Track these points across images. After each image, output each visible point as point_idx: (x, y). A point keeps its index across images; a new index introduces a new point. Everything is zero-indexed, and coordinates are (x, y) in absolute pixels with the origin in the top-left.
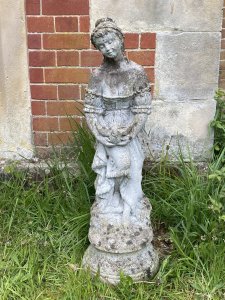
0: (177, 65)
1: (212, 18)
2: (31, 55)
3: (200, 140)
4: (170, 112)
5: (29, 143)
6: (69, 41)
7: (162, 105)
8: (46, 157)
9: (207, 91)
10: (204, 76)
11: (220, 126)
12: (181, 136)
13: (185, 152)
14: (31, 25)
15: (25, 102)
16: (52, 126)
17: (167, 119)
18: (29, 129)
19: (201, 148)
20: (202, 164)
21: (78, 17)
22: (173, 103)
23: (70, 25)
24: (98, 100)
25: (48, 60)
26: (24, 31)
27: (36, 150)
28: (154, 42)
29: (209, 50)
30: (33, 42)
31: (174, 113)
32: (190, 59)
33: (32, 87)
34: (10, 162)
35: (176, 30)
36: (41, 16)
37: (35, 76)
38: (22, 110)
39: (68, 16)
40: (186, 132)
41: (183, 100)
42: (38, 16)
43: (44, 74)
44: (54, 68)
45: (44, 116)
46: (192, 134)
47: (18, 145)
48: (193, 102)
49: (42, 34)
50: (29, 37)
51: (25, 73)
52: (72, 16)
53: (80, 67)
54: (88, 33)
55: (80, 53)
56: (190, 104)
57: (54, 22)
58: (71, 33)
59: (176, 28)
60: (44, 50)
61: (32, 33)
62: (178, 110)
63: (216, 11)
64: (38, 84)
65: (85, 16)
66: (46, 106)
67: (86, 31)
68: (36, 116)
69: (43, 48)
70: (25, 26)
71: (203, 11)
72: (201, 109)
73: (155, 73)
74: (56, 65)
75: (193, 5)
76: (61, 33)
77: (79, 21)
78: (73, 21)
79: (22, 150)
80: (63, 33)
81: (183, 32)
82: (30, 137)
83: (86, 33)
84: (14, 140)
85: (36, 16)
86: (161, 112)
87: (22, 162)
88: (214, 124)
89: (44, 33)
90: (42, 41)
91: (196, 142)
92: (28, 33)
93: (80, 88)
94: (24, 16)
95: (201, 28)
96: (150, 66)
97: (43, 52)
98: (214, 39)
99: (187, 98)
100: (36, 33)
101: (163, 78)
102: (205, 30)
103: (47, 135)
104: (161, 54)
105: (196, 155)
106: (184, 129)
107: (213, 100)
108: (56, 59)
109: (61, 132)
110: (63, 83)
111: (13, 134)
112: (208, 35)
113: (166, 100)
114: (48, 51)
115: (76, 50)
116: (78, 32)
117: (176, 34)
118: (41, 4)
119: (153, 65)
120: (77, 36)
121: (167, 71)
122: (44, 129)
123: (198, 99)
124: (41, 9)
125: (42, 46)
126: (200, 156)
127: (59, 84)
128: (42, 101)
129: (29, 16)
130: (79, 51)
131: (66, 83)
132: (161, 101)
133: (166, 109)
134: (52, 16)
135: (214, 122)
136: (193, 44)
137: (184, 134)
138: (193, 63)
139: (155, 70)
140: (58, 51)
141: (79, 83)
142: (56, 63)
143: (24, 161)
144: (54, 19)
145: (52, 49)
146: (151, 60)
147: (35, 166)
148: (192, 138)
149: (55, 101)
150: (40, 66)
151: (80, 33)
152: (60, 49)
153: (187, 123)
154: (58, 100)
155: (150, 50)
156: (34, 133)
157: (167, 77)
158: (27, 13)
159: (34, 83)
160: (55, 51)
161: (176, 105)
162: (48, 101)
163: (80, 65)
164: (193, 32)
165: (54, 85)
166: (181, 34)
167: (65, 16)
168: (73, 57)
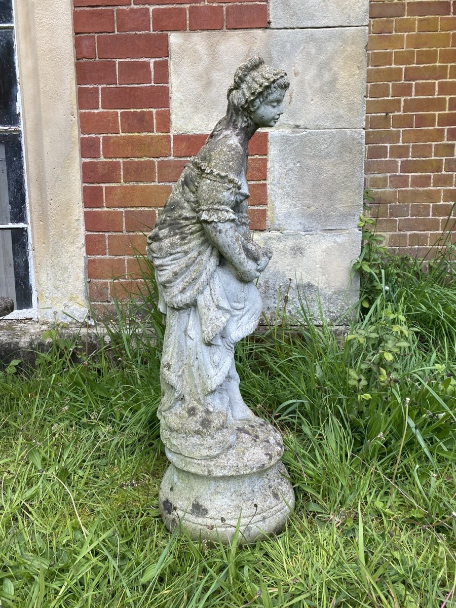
0: (300, 179)
1: (350, 110)
2: (85, 166)
3: (338, 292)
4: (292, 249)
5: (81, 298)
6: (140, 146)
7: (279, 239)
8: (106, 318)
9: (346, 216)
10: (341, 195)
11: (367, 269)
12: (310, 286)
13: (315, 309)
14: (86, 123)
15: (77, 236)
16: (116, 271)
17: (289, 259)
18: (82, 276)
19: (340, 303)
20: (342, 328)
21: (154, 111)
22: (296, 235)
23: (143, 123)
25: (110, 173)
26: (76, 132)
27: (92, 308)
28: (266, 145)
29: (347, 156)
30: (88, 148)
31: (298, 251)
32: (320, 170)
33: (86, 214)
34: (55, 326)
35: (297, 127)
36: (101, 110)
37: (91, 198)
38: (72, 248)
39: (139, 110)
40: (317, 279)
41: (311, 231)
42: (96, 111)
43: (104, 194)
44: (119, 185)
45: (104, 256)
46: (326, 283)
47: (66, 301)
48: (325, 234)
49: (101, 136)
50: (82, 141)
51: (77, 193)
52: (145, 110)
53: (157, 184)
54: (169, 134)
55: (156, 164)
56: (322, 237)
57: (119, 118)
58: (143, 134)
59: (298, 124)
60: (105, 160)
61: (86, 136)
62: (303, 246)
63: (356, 99)
64: (95, 210)
65: (163, 109)
66: (107, 241)
67: (165, 130)
68: (92, 257)
69: (102, 157)
70: (77, 126)
71: (337, 98)
72: (339, 244)
73: (269, 192)
74: (122, 181)
75: (321, 91)
76: (129, 134)
77: (154, 116)
78: (147, 117)
79: (72, 308)
80: (131, 134)
81: (308, 131)
82: (83, 288)
83: (165, 134)
84: (59, 293)
85: (92, 111)
86: (279, 250)
87: (70, 326)
88: (359, 267)
89: (105, 135)
90: (101, 147)
91: (332, 295)
92: (82, 136)
93: (157, 215)
94: (76, 111)
95: (334, 123)
96: (260, 180)
97: (103, 162)
98: (354, 140)
99: (317, 228)
100: (93, 136)
101: (280, 198)
102: (341, 127)
103: (109, 285)
104: (275, 163)
105: (334, 315)
106: (313, 276)
107: (357, 230)
108: (122, 173)
109: (130, 280)
110: (132, 207)
111: (58, 283)
112: (345, 133)
113: (285, 232)
114: (110, 160)
115: (151, 159)
116: (153, 132)
117: (297, 132)
118: (100, 93)
119: (265, 180)
120: (152, 138)
121: (285, 188)
122: (104, 275)
123: (333, 228)
124: (100, 100)
125: (101, 153)
126: (340, 317)
127: (126, 209)
128: (101, 233)
129: (83, 111)
130: (155, 160)
131: (136, 207)
132: (278, 233)
133: (286, 245)
134: (116, 110)
135: (358, 262)
136: (323, 147)
137: (313, 283)
138: (325, 175)
139: (268, 186)
140: (125, 160)
141: (156, 207)
142: (122, 177)
143: (73, 325)
144: (119, 115)
145: (116, 158)
146: (261, 172)
147: (90, 332)
148: (326, 288)
149: (121, 234)
150: (99, 183)
151: (157, 134)
152: (127, 158)
153: (318, 266)
154: (125, 232)
155: (260, 157)
156: (89, 282)
157: (286, 197)
158: (81, 106)
159: (90, 208)
160: (121, 160)
161: (301, 238)
162: (110, 234)
163: (157, 180)
164: (322, 130)
165: (119, 210)
166: (304, 133)
167: (135, 110)
168: (145, 169)
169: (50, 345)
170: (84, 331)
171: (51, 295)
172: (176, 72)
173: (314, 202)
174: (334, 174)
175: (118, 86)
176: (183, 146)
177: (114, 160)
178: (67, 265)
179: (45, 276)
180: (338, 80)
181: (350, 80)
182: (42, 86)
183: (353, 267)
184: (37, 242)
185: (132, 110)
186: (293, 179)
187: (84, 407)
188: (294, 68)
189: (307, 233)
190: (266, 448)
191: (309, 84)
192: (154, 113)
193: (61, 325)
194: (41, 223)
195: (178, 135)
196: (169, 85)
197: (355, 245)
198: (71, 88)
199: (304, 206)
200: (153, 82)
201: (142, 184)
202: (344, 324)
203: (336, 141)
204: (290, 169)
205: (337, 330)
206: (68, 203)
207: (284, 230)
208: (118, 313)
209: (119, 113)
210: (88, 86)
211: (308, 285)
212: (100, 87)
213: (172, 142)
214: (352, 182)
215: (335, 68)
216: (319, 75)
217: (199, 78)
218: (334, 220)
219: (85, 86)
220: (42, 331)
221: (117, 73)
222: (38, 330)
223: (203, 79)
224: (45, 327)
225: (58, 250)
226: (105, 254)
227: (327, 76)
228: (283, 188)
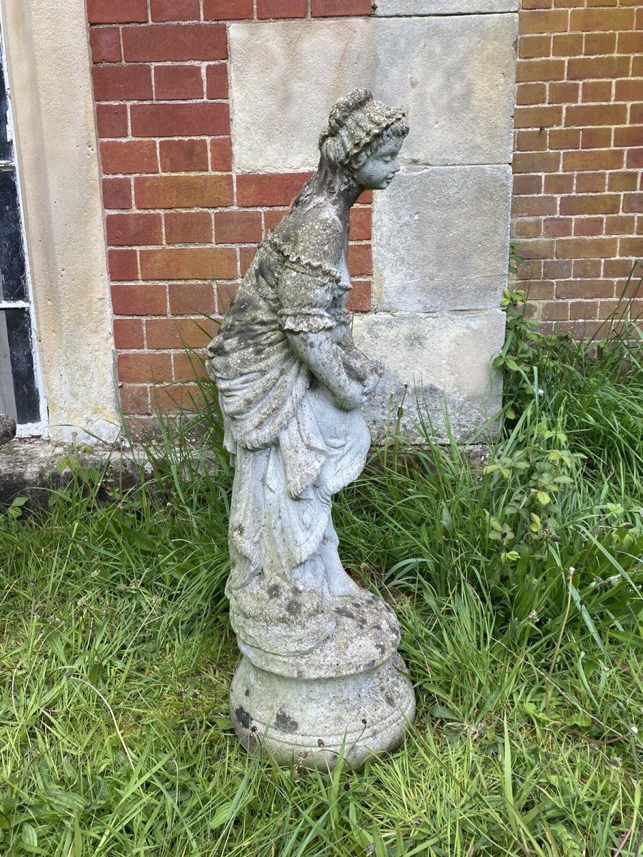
0: (419, 237)
1: (492, 137)
2: (110, 221)
3: (472, 399)
4: (408, 338)
5: (110, 409)
6: (189, 191)
7: (389, 324)
8: (146, 437)
9: (484, 291)
10: (477, 261)
11: (513, 366)
12: (433, 390)
13: (439, 423)
14: (109, 158)
15: (101, 321)
16: (157, 370)
17: (403, 353)
18: (110, 378)
19: (475, 414)
20: (478, 448)
21: (208, 139)
22: (413, 318)
23: (190, 157)
25: (146, 231)
26: (95, 170)
27: (126, 424)
29: (487, 205)
30: (113, 194)
31: (415, 340)
33: (113, 289)
34: (72, 449)
35: (415, 162)
36: (130, 138)
37: (120, 267)
38: (95, 339)
39: (186, 139)
40: (443, 379)
41: (434, 312)
42: (124, 140)
43: (139, 261)
44: (160, 247)
45: (140, 350)
46: (455, 385)
47: (88, 414)
48: (455, 316)
49: (132, 177)
50: (105, 184)
51: (100, 260)
52: (195, 138)
53: (214, 246)
54: (230, 173)
55: (213, 217)
56: (450, 321)
57: (158, 151)
58: (193, 174)
59: (416, 158)
60: (138, 212)
61: (111, 177)
62: (424, 334)
63: (499, 121)
64: (126, 284)
65: (221, 137)
66: (144, 328)
67: (225, 168)
68: (124, 352)
69: (134, 208)
70: (96, 162)
71: (473, 120)
72: (475, 331)
73: (374, 256)
74: (164, 242)
75: (450, 109)
76: (173, 174)
77: (209, 147)
78: (198, 149)
79: (97, 423)
80: (176, 174)
81: (431, 168)
82: (112, 396)
83: (225, 174)
84: (79, 402)
85: (118, 140)
86: (388, 339)
87: (96, 449)
88: (501, 363)
89: (138, 175)
90: (133, 193)
91: (464, 402)
92: (104, 177)
93: (215, 290)
94: (95, 140)
95: (468, 157)
96: (362, 240)
97: (136, 215)
98: (496, 181)
99: (443, 308)
100: (121, 176)
101: (390, 265)
102: (477, 162)
103: (149, 390)
104: (384, 215)
105: (466, 430)
106: (437, 375)
107: (499, 311)
108: (163, 230)
109: (178, 384)
110: (180, 280)
111: (76, 389)
112: (484, 171)
113: (397, 314)
114: (146, 212)
115: (206, 210)
116: (207, 171)
117: (415, 170)
118: (129, 114)
119: (369, 239)
120: (206, 179)
121: (397, 251)
122: (142, 377)
123: (466, 308)
124: (129, 124)
125: (133, 202)
126: (475, 432)
127: (170, 283)
128: (135, 318)
129: (105, 140)
130: (211, 211)
131: (185, 280)
132: (388, 316)
133: (399, 332)
134: (153, 139)
135: (501, 357)
136: (451, 192)
137: (437, 386)
138: (454, 232)
139: (374, 249)
140: (167, 211)
141: (213, 280)
142: (164, 237)
143: (100, 448)
144: (158, 145)
145: (154, 209)
146: (363, 227)
147: (124, 457)
148: (455, 392)
149: (164, 318)
150: (131, 246)
151: (213, 173)
152: (170, 209)
153: (444, 361)
154: (169, 315)
155: (362, 207)
156: (121, 387)
157: (398, 264)
158: (101, 134)
159: (119, 281)
160: (162, 212)
161: (420, 323)
162: (149, 318)
163: (213, 240)
164: (451, 167)
165: (161, 283)
166: (425, 170)
167: (181, 138)
168: (197, 225)
169: (68, 477)
170: (116, 456)
171: (67, 405)
172: (238, 81)
173: (439, 270)
174: (468, 231)
175: (155, 102)
176: (252, 190)
177: (152, 212)
178: (88, 363)
179: (57, 377)
180: (474, 92)
181: (491, 92)
182: (43, 101)
183: (494, 364)
184: (45, 329)
185: (176, 139)
186: (409, 238)
187: (120, 567)
188: (410, 75)
189: (429, 315)
190: (376, 637)
191: (432, 99)
192: (208, 142)
193: (83, 448)
194: (50, 302)
195: (243, 175)
196: (230, 101)
197: (496, 331)
198: (86, 106)
199: (425, 277)
200: (205, 96)
201: (192, 247)
202: (480, 443)
203: (470, 183)
204: (405, 224)
205: (471, 451)
206: (87, 274)
207: (397, 311)
208: (163, 430)
209: (158, 142)
210: (112, 103)
211: (431, 389)
212: (129, 104)
213: (235, 184)
214: (493, 242)
215: (471, 76)
216: (447, 87)
217: (273, 91)
218: (467, 296)
219: (107, 103)
220: (56, 455)
221: (153, 84)
222: (50, 454)
223: (278, 92)
224: (59, 450)
225: (74, 342)
226: (142, 347)
227: (458, 88)
228: (394, 251)
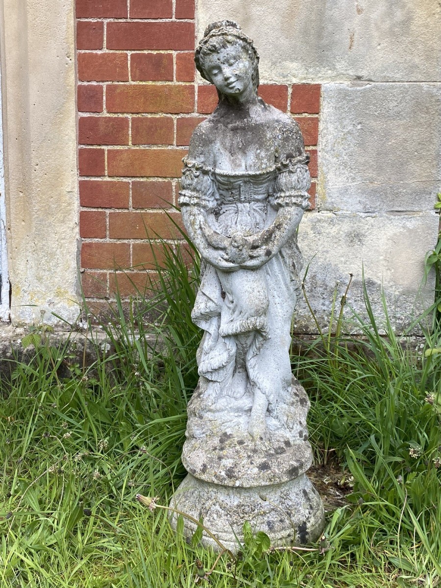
0: (361, 145)
1: (428, 58)
2: (82, 123)
3: (407, 293)
4: (349, 235)
5: (71, 293)
6: (155, 99)
7: (331, 222)
8: (104, 319)
9: (419, 194)
10: (414, 167)
12: (371, 283)
13: (378, 313)
14: (85, 68)
15: (68, 212)
16: (118, 259)
17: (343, 249)
18: (73, 264)
19: (410, 307)
20: (412, 340)
21: (174, 53)
22: (353, 217)
23: (158, 68)
24: (207, 180)
25: (114, 133)
26: (72, 79)
27: (85, 307)
28: (318, 101)
29: (423, 118)
30: (87, 99)
31: (355, 237)
32: (387, 134)
33: (82, 184)
34: (34, 329)
35: (359, 78)
36: (105, 51)
37: (89, 164)
38: (62, 229)
39: (155, 52)
40: (380, 274)
41: (374, 212)
42: (99, 52)
43: (106, 160)
44: (126, 148)
45: (103, 240)
46: (391, 280)
47: (50, 297)
48: (392, 217)
49: (105, 85)
50: (80, 89)
51: (71, 157)
52: (162, 52)
53: (175, 148)
54: (192, 84)
55: (175, 122)
56: (387, 221)
57: (129, 63)
58: (159, 83)
59: (360, 74)
60: (108, 115)
61: (86, 83)
62: (363, 232)
63: (435, 45)
64: (93, 179)
65: (186, 52)
66: (108, 220)
67: (188, 79)
68: (88, 241)
69: (105, 111)
70: (74, 70)
71: (411, 43)
72: (409, 231)
73: (319, 160)
74: (130, 143)
75: (391, 33)
76: (141, 83)
77: (175, 60)
78: (165, 62)
79: (59, 305)
80: (144, 83)
81: (373, 84)
82: (74, 281)
83: (188, 84)
84: (43, 286)
85: (94, 52)
86: (330, 236)
87: (56, 329)
88: (435, 260)
89: (110, 83)
90: (104, 98)
91: (400, 296)
92: (80, 83)
93: (174, 188)
94: (73, 52)
95: (406, 75)
96: (309, 146)
97: (106, 118)
98: (432, 97)
99: (381, 209)
100: (94, 83)
101: (334, 169)
102: (415, 79)
103: (108, 276)
104: (329, 124)
105: (401, 322)
106: (375, 270)
107: (433, 213)
108: (130, 132)
109: (135, 271)
110: (142, 177)
111: (41, 273)
112: (421, 88)
113: (339, 213)
114: (116, 116)
115: (169, 115)
116: (172, 81)
117: (359, 85)
118: (105, 30)
119: (315, 145)
120: (170, 88)
121: (341, 156)
122: (103, 264)
123: (402, 209)
124: (105, 39)
125: (104, 107)
126: (409, 324)
127: (134, 179)
128: (100, 210)
129: (83, 52)
130: (174, 117)
131: (147, 177)
132: (330, 214)
133: (340, 230)
134: (125, 52)
135: (435, 254)
136: (391, 105)
137: (376, 280)
138: (393, 141)
139: (319, 154)
140: (134, 116)
141: (173, 178)
142: (130, 139)
143: (60, 329)
144: (129, 58)
145: (123, 113)
146: (310, 134)
147: (83, 337)
148: (391, 286)
149: (126, 211)
150: (100, 145)
151: (177, 83)
152: (137, 113)
153: (381, 258)
154: (131, 209)
155: (310, 116)
156: (83, 272)
157: (341, 167)
158: (79, 45)
159: (87, 176)
160: (129, 116)
161: (360, 221)
162: (112, 211)
163: (175, 143)
164: (391, 84)
165: (125, 180)
166: (368, 86)
167: (150, 52)
168: (161, 129)
169: (30, 354)
170: (75, 336)
171: (30, 288)
172: (204, 4)
173: (379, 175)
174: (405, 140)
175: (129, 20)
176: (211, 99)
177: (121, 116)
178: (54, 250)
179: (23, 263)
180: (413, 19)
181: (429, 20)
182: (29, 17)
183: (428, 261)
184: (15, 218)
185: (146, 52)
186: (352, 145)
187: (83, 434)
188: (356, 3)
189: (369, 214)
191: (376, 24)
192: (174, 56)
193: (45, 328)
194: (21, 194)
195: (204, 86)
196: (195, 21)
197: (430, 231)
198: (67, 22)
199: (365, 180)
200: (174, 16)
201: (155, 148)
202: (414, 335)
203: (409, 97)
204: (349, 132)
205: (406, 342)
206: (58, 169)
207: (339, 210)
208: (121, 313)
209: (129, 55)
210: (90, 20)
211: (368, 282)
212: (106, 21)
213: (196, 94)
214: (428, 151)
215: (410, 5)
216: (390, 14)
217: (234, 13)
218: (403, 199)
219: (86, 20)
220: (17, 335)
221: (128, 5)
222: (11, 334)
223: (238, 15)
224: (20, 330)
225: (43, 230)
226: (105, 237)
227: (399, 15)
228: (338, 156)
